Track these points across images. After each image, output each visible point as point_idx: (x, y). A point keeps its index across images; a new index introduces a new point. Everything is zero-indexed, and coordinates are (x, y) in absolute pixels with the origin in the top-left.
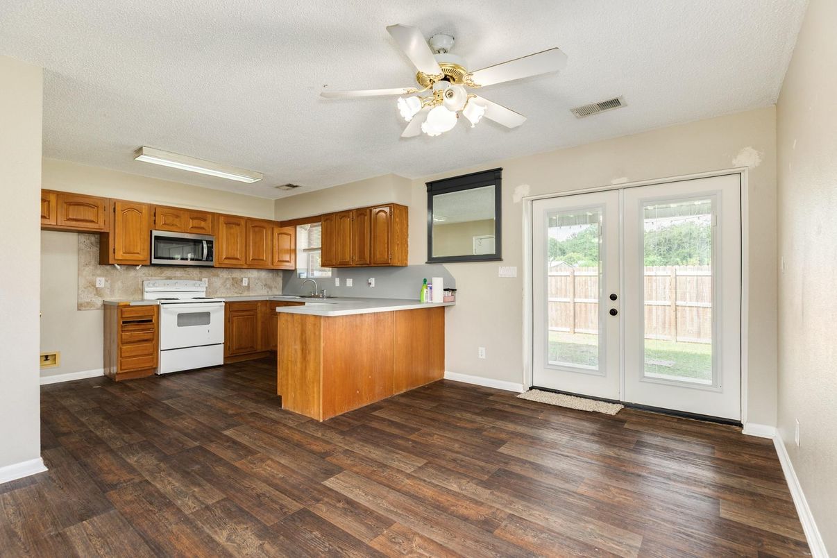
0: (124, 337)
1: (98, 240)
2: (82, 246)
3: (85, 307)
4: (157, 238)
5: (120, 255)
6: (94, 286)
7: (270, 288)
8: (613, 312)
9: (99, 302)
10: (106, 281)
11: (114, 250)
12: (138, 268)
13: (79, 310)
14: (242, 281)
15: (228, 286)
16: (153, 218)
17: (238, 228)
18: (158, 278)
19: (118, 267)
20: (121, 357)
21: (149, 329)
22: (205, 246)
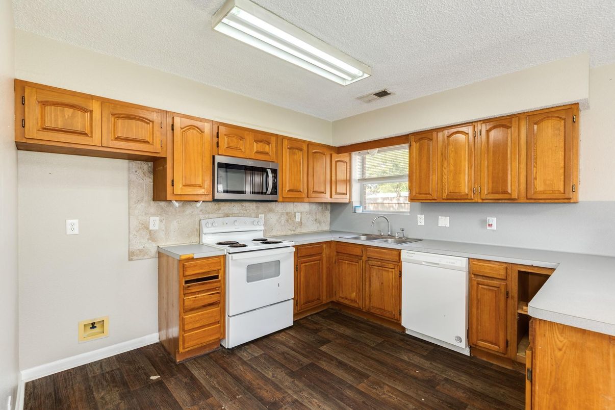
0: (187, 303)
1: (151, 169)
2: (133, 177)
3: (137, 255)
4: (221, 165)
5: (179, 189)
6: (147, 228)
7: (320, 223)
9: (152, 248)
10: (161, 221)
11: (173, 181)
12: (198, 204)
13: (130, 260)
14: (295, 216)
15: (283, 222)
16: (215, 140)
17: (300, 153)
18: (215, 216)
19: (177, 204)
20: (183, 330)
21: (214, 289)
22: (270, 175)
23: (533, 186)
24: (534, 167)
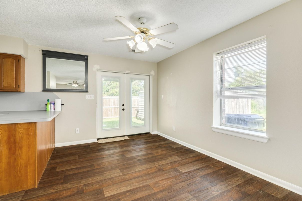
8: (123, 110)
23: (2, 84)
24: (3, 76)
